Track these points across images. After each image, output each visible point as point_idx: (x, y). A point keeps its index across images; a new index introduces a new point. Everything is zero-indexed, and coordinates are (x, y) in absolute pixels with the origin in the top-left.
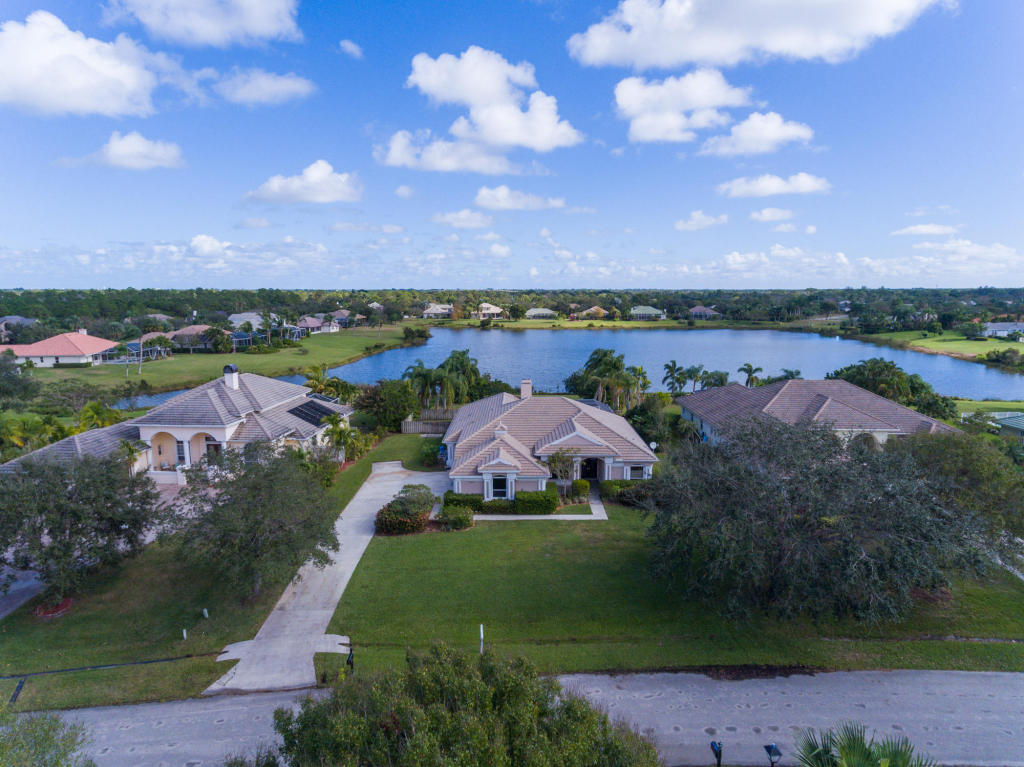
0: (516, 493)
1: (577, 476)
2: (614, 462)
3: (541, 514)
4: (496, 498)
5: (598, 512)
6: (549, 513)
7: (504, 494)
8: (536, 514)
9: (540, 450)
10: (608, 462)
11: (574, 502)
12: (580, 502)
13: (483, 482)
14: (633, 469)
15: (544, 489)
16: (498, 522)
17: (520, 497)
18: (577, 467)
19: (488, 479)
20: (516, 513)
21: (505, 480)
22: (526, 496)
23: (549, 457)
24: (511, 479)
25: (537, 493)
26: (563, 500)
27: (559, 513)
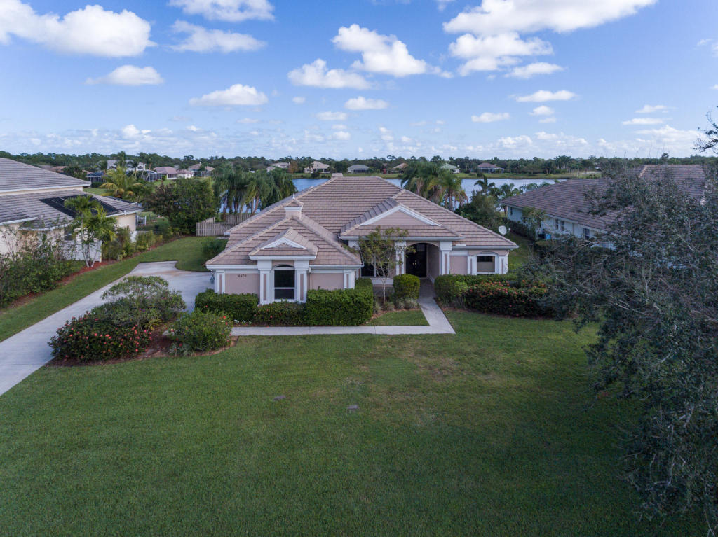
0: (309, 292)
1: (400, 270)
2: (454, 250)
3: (346, 324)
4: (279, 301)
5: (437, 323)
6: (359, 324)
7: (291, 294)
8: (338, 325)
9: (348, 231)
10: (445, 248)
11: (397, 307)
12: (407, 307)
13: (259, 275)
14: (480, 259)
15: (352, 286)
16: (275, 338)
17: (314, 298)
18: (401, 256)
19: (266, 270)
20: (305, 324)
21: (293, 272)
22: (323, 296)
23: (360, 239)
24: (301, 268)
25: (341, 292)
26: (382, 304)
27: (375, 323)
